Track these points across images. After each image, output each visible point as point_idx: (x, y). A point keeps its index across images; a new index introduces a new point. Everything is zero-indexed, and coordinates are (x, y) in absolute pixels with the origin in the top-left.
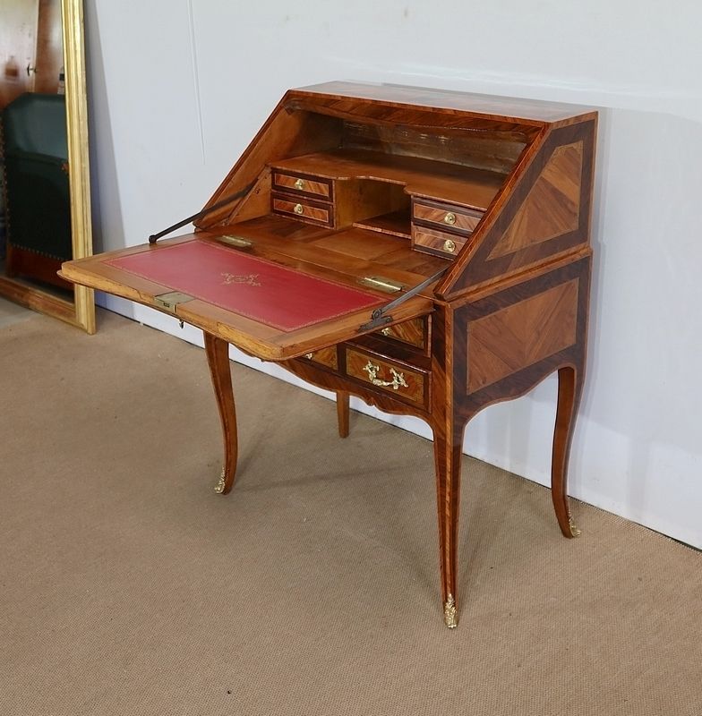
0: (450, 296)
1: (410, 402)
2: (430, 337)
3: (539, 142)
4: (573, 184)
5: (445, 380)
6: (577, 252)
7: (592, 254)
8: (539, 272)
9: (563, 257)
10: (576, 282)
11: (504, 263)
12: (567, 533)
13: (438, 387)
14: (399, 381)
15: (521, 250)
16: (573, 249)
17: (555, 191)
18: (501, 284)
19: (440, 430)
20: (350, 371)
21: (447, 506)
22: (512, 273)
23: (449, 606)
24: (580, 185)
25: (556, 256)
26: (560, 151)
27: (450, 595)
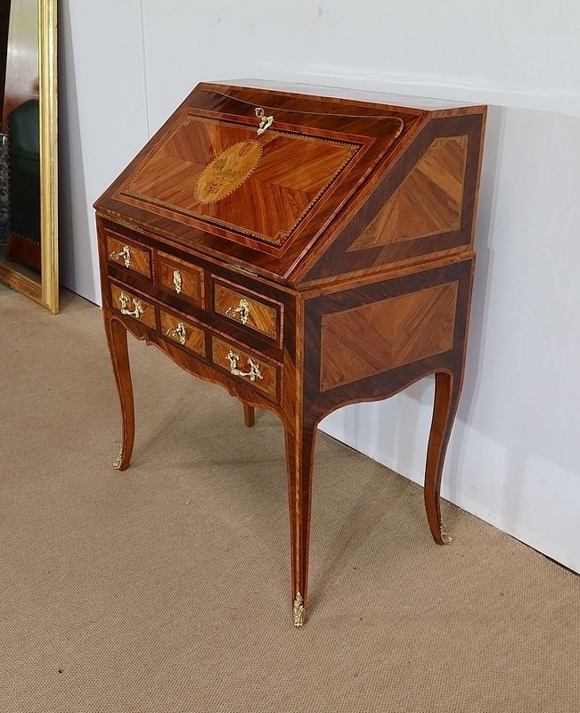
0: (302, 285)
1: (264, 394)
2: (282, 327)
3: (416, 130)
4: (455, 180)
5: (295, 374)
6: (457, 254)
7: (475, 256)
8: (410, 270)
9: (441, 258)
10: (455, 285)
11: (369, 257)
12: (438, 540)
13: (289, 381)
14: (255, 373)
15: (391, 245)
16: (453, 251)
17: (432, 186)
18: (365, 279)
19: (290, 426)
20: (215, 359)
21: (297, 504)
22: (379, 268)
23: (297, 604)
24: (463, 181)
25: (432, 256)
26: (439, 144)
27: (298, 593)
